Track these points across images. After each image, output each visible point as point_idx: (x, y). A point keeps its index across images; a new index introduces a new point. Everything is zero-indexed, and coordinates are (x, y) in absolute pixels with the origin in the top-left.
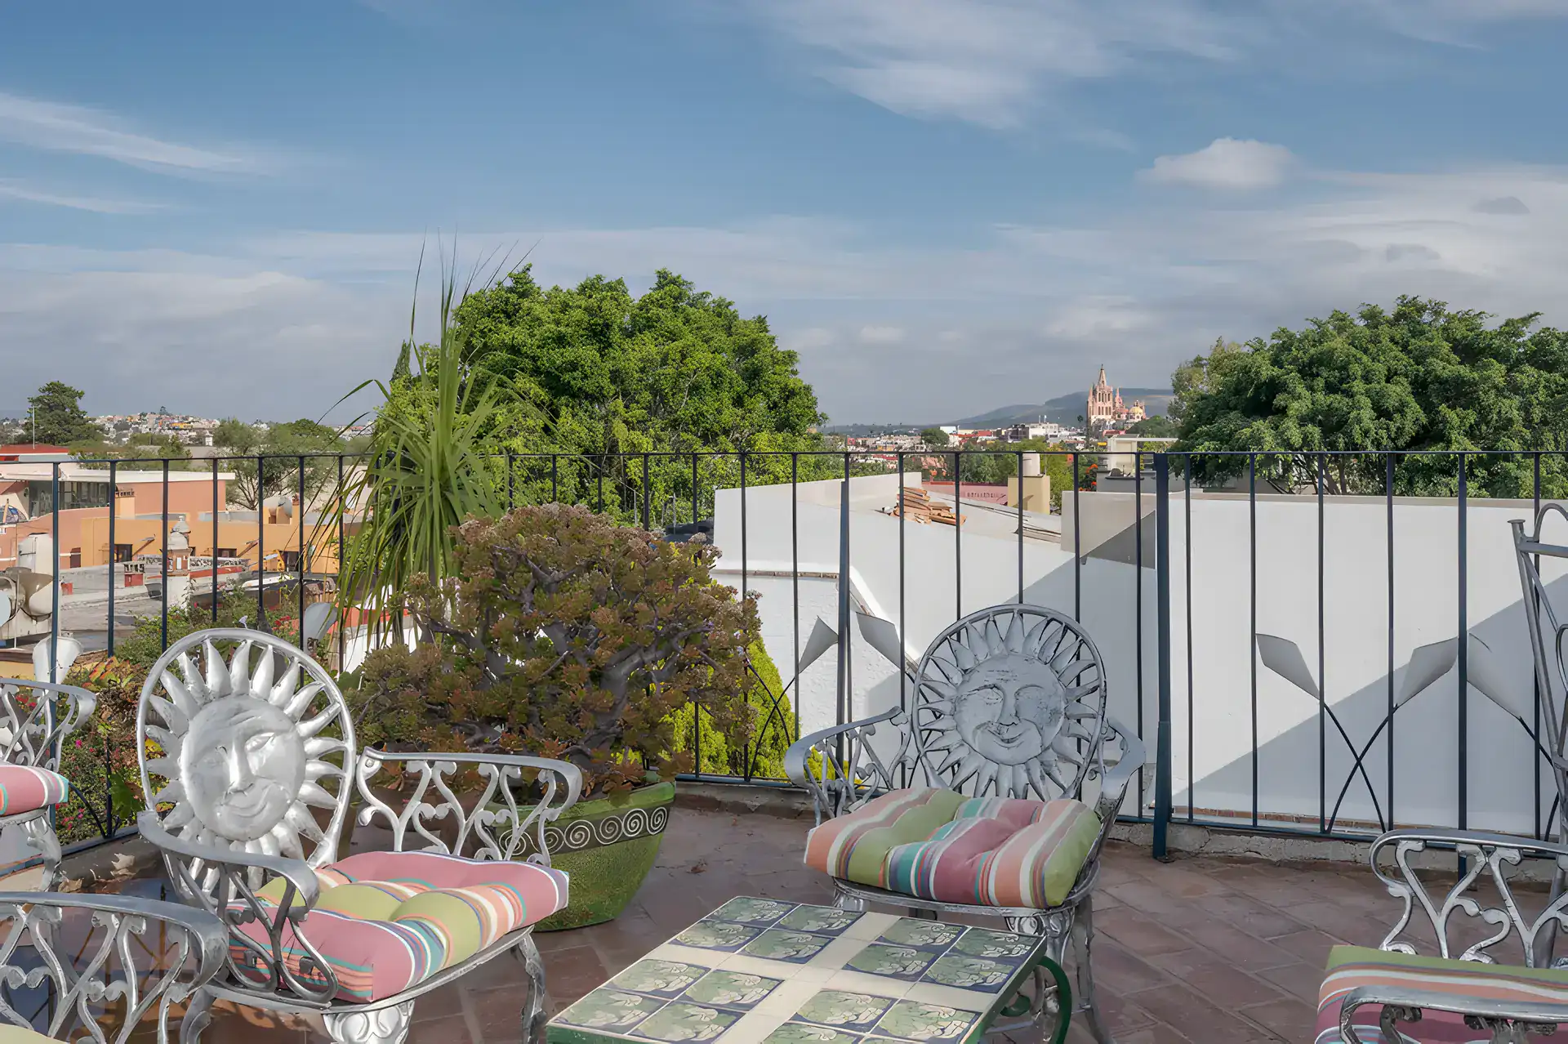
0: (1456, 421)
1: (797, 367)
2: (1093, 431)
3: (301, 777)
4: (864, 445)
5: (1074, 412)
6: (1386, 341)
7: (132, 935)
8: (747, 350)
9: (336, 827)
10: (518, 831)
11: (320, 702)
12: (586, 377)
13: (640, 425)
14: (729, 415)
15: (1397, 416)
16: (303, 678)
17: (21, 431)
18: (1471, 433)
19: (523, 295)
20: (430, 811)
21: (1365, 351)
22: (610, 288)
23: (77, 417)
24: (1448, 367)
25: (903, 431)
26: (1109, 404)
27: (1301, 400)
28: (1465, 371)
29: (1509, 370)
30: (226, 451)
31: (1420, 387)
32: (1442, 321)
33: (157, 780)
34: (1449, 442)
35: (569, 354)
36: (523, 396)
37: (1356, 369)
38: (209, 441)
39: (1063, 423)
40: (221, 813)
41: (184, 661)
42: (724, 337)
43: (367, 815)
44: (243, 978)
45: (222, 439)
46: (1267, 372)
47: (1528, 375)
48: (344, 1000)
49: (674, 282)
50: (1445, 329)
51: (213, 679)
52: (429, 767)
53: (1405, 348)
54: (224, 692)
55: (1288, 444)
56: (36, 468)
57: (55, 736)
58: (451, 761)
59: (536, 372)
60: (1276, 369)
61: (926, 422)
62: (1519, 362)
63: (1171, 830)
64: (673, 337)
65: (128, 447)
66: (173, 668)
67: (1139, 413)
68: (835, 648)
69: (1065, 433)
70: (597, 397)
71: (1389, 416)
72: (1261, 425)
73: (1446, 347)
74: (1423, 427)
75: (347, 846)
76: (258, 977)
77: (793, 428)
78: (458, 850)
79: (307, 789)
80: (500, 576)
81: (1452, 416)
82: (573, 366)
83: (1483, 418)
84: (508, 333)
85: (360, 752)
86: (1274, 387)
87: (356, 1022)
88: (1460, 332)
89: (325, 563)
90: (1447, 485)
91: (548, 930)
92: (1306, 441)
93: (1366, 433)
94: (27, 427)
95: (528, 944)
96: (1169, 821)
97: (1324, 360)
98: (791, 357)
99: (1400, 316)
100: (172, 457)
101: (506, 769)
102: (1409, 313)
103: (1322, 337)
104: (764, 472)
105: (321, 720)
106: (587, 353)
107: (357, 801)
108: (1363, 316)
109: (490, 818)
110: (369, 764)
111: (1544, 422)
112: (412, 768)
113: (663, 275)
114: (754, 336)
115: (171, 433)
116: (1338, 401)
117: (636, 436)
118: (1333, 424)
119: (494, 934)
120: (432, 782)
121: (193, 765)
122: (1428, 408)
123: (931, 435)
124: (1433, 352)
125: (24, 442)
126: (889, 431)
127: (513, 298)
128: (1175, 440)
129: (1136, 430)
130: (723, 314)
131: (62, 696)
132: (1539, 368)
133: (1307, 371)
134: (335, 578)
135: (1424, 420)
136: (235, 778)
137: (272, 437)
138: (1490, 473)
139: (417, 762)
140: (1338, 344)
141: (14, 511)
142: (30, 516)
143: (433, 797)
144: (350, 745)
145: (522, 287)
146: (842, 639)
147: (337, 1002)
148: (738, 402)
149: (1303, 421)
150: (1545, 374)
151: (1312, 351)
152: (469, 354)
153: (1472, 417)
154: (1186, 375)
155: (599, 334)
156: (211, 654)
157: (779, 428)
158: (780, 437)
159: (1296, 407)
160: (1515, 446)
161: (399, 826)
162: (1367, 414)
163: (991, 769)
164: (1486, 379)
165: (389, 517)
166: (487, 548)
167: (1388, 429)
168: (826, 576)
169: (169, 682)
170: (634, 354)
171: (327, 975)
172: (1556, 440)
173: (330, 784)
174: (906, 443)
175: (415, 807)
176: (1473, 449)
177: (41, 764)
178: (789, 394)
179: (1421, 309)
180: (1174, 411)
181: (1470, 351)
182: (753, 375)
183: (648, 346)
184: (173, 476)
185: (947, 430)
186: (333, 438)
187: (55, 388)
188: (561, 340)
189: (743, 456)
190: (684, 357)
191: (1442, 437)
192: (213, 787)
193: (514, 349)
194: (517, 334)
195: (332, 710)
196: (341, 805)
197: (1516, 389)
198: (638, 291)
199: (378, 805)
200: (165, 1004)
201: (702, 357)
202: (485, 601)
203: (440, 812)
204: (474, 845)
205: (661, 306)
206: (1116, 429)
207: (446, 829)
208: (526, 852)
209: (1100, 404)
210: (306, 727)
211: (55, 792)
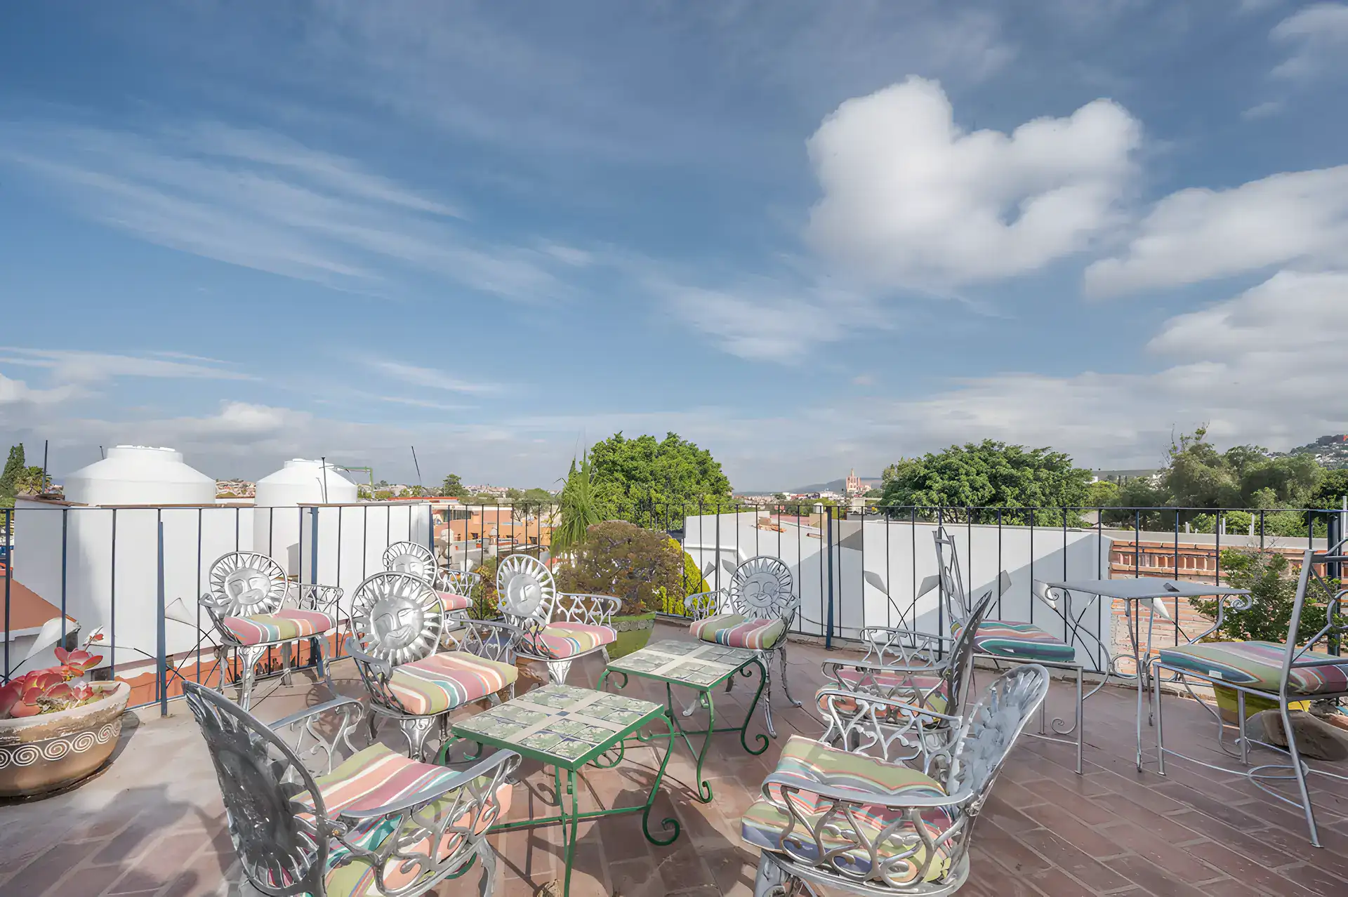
0: (1010, 493)
1: (721, 469)
2: (848, 496)
3: (541, 599)
4: (751, 499)
5: (840, 487)
6: (977, 459)
7: (498, 632)
8: (702, 463)
9: (550, 614)
10: (602, 617)
11: (546, 577)
12: (640, 473)
13: (662, 492)
14: (695, 487)
15: (981, 490)
16: (542, 570)
17: (440, 492)
18: (1016, 498)
19: (619, 442)
20: (577, 611)
21: (967, 463)
22: (649, 439)
23: (459, 487)
24: (1005, 470)
25: (768, 494)
26: (855, 484)
27: (938, 483)
28: (1014, 472)
29: (1034, 471)
30: (510, 499)
31: (993, 479)
32: (1003, 449)
33: (503, 596)
34: (1006, 502)
35: (635, 464)
36: (617, 480)
37: (962, 471)
38: (504, 496)
39: (836, 492)
40: (518, 606)
41: (509, 563)
42: (692, 457)
43: (559, 611)
44: (526, 651)
45: (509, 495)
46: (923, 472)
47: (1044, 473)
48: (552, 657)
49: (674, 436)
50: (1005, 453)
51: (516, 569)
52: (577, 598)
53: (985, 461)
54: (519, 572)
55: (932, 501)
56: (444, 504)
57: (469, 587)
58: (583, 596)
59: (623, 471)
60: (926, 470)
61: (778, 490)
62: (1039, 467)
63: (832, 639)
64: (673, 458)
65: (476, 498)
66: (506, 565)
67: (868, 488)
68: (714, 571)
69: (835, 495)
70: (645, 480)
71: (977, 490)
72: (920, 494)
73: (1004, 462)
74: (994, 495)
75: (553, 620)
76: (529, 650)
77: (720, 493)
78: (585, 622)
79: (542, 602)
80: (600, 542)
81: (1008, 491)
82: (636, 468)
83: (1023, 491)
84: (610, 456)
85: (557, 592)
86: (925, 478)
87: (555, 665)
88: (1012, 454)
89: (546, 542)
90: (1005, 520)
91: (610, 646)
92: (941, 500)
93: (967, 497)
94: (442, 490)
95: (605, 650)
96: (833, 636)
97: (948, 467)
98: (719, 465)
99: (984, 447)
100: (492, 501)
101: (599, 599)
102: (988, 447)
103: (947, 457)
104: (708, 510)
105: (545, 583)
106: (642, 463)
107: (556, 607)
108: (966, 447)
109: (595, 613)
110: (559, 597)
111: (1051, 494)
112: (571, 598)
113: (669, 434)
114: (705, 457)
115: (491, 493)
116: (954, 483)
117: (659, 495)
118: (952, 493)
119: (594, 646)
120: (578, 603)
121: (511, 592)
122: (996, 487)
123: (779, 496)
124: (999, 464)
125: (441, 495)
126: (761, 494)
127: (616, 443)
128: (881, 499)
129: (866, 495)
130: (693, 450)
131: (470, 575)
132: (1049, 470)
133: (941, 471)
134: (549, 547)
135: (994, 492)
136: (523, 598)
137: (526, 495)
138: (1026, 515)
139: (573, 596)
140: (954, 460)
141: (438, 520)
142: (444, 521)
143: (578, 607)
144: (554, 590)
145: (618, 439)
146: (717, 568)
147: (550, 658)
148: (698, 483)
149: (939, 491)
150: (1052, 472)
151: (942, 463)
152: (599, 464)
153: (1017, 491)
154: (887, 472)
155: (648, 456)
156: (516, 560)
157: (714, 493)
158: (714, 496)
159: (936, 486)
160: (1038, 503)
161: (568, 616)
162: (967, 489)
163: (755, 609)
164: (1024, 476)
165: (568, 523)
166: (595, 533)
167: (977, 495)
168: (711, 549)
169: (504, 568)
170: (659, 463)
171: (548, 650)
172: (1057, 501)
173: (548, 601)
174: (769, 499)
175: (573, 609)
176: (1018, 505)
177: (465, 596)
178: (718, 480)
179: (993, 445)
180: (882, 487)
181: (1017, 463)
182: (704, 472)
183: (663, 461)
184: (486, 508)
185: (784, 494)
186: (548, 495)
187: (451, 476)
188: (632, 458)
189: (700, 504)
190: (677, 465)
191: (1004, 500)
192: (517, 599)
193: (614, 463)
194: (617, 457)
195: (549, 579)
196: (552, 607)
197: (1037, 479)
198: (661, 440)
199: (562, 608)
200: (507, 649)
201: (685, 465)
202: (596, 550)
203: (580, 611)
204: (590, 621)
205: (669, 446)
206: (858, 495)
207: (582, 616)
208: (605, 623)
209: (850, 484)
210: (542, 584)
211: (469, 604)
